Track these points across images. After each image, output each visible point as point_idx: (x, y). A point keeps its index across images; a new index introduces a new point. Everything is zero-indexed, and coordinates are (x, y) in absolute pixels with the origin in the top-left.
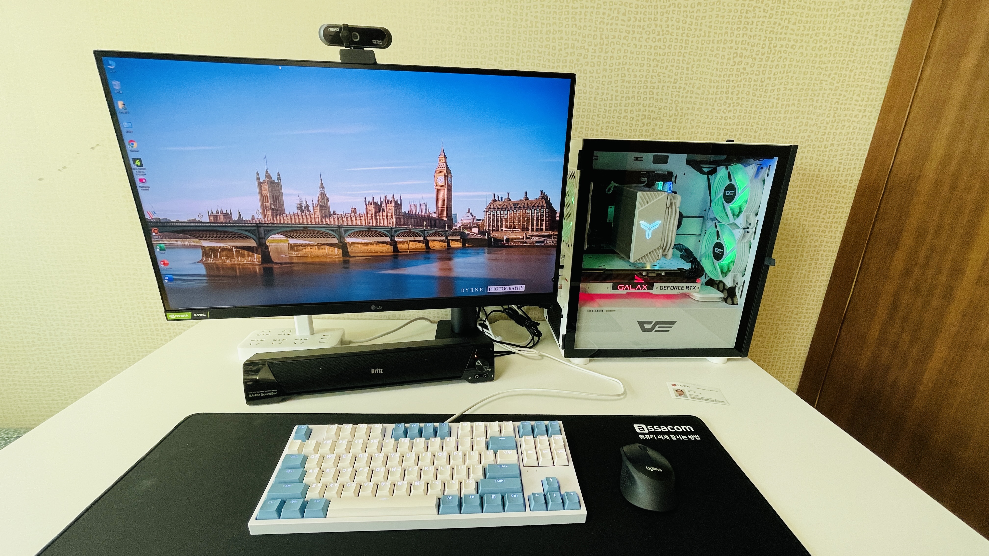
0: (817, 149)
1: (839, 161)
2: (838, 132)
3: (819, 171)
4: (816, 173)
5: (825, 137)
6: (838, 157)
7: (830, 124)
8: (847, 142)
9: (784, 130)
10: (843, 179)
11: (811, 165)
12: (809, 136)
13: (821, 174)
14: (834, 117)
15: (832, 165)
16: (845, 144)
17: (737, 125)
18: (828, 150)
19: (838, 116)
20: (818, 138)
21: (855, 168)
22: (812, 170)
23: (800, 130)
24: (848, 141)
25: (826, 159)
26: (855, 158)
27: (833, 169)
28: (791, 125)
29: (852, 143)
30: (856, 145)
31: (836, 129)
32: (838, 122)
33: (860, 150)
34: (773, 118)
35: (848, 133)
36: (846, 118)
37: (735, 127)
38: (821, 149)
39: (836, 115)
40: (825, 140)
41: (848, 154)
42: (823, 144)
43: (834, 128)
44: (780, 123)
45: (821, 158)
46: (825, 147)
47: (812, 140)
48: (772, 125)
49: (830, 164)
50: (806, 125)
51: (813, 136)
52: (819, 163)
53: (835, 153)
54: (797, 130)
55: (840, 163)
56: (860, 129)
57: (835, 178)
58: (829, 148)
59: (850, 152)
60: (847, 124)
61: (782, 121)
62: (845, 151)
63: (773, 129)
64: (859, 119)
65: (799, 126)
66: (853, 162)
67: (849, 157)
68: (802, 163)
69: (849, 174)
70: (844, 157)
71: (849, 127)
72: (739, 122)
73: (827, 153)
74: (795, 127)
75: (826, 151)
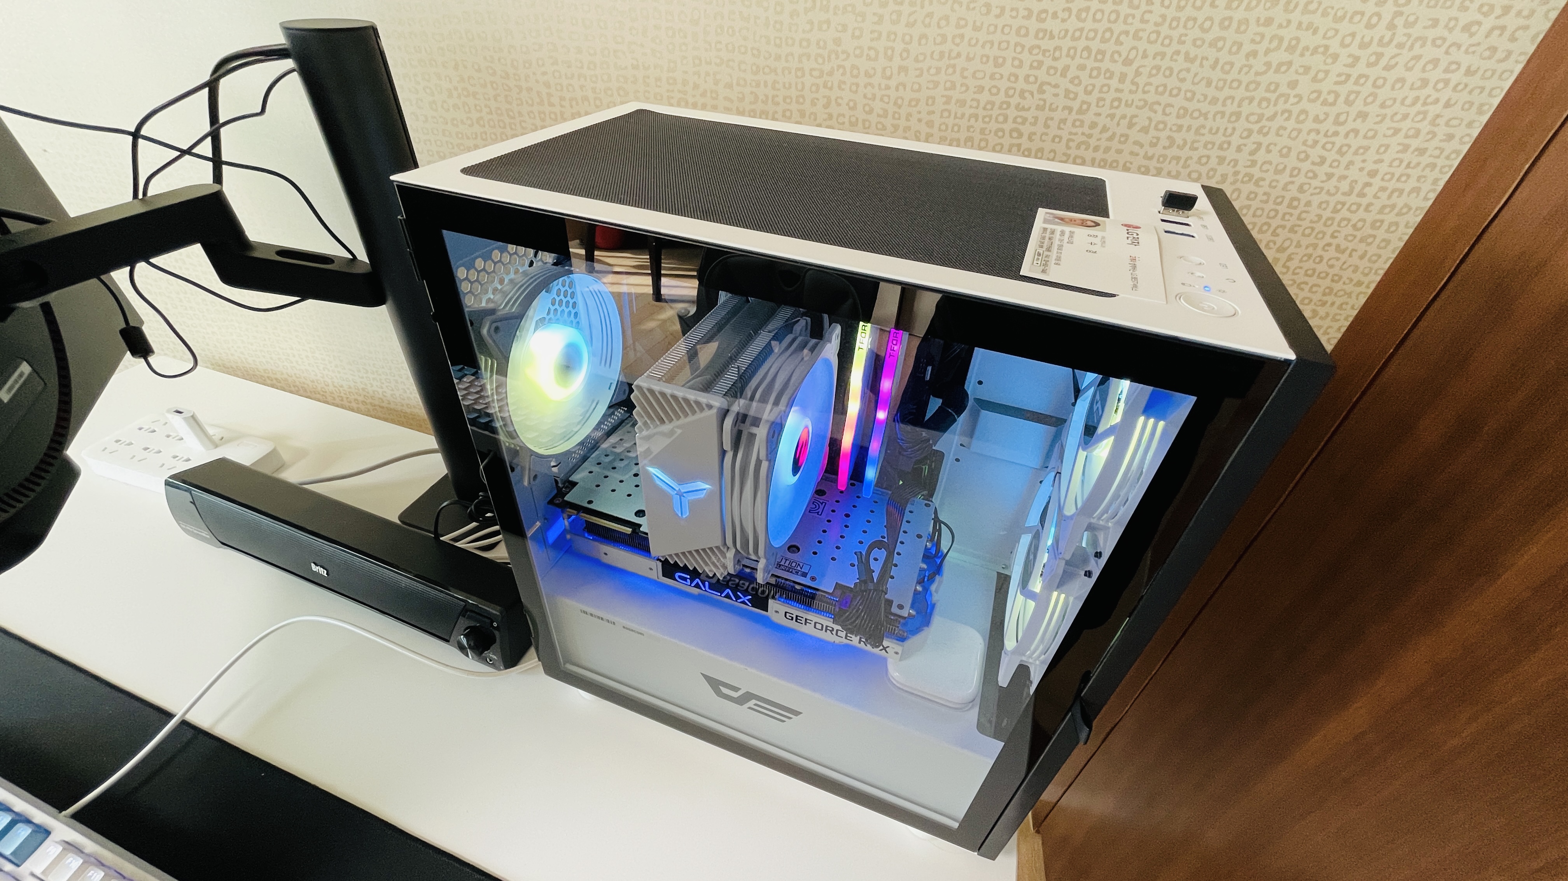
0: (1309, 124)
1: (1370, 166)
2: (1392, 76)
3: (1301, 189)
4: (1288, 196)
5: (1343, 90)
6: (1371, 155)
7: (1374, 48)
8: (1413, 111)
9: (1217, 61)
10: (1370, 217)
11: (1277, 172)
12: (1293, 85)
13: (1304, 198)
14: (1391, 26)
15: (1345, 177)
16: (1405, 117)
17: (1074, 39)
18: (1342, 130)
19: (1407, 25)
20: (1320, 93)
21: (1417, 190)
22: (1281, 185)
23: (1268, 64)
24: (1418, 107)
25: (1331, 156)
26: (1425, 160)
27: (1345, 186)
28: (1240, 45)
29: (1430, 116)
30: (1441, 121)
31: (1388, 68)
32: (1400, 46)
33: (1450, 137)
34: (1188, 19)
35: (1425, 83)
36: (1431, 34)
37: (1066, 43)
38: (1323, 128)
39: (1399, 22)
40: (1342, 99)
41: (1406, 148)
42: (1333, 111)
43: (1383, 62)
44: (1209, 37)
45: (1315, 153)
46: (1337, 122)
47: (1300, 97)
48: (1181, 42)
49: (1338, 172)
50: (1291, 49)
51: (1305, 86)
52: (1306, 166)
53: (1366, 143)
54: (1258, 64)
55: (1373, 174)
56: (1469, 72)
57: (1344, 213)
58: (1350, 125)
59: (1415, 143)
60: (1430, 52)
61: (1216, 32)
62: (1400, 138)
63: (1181, 58)
64: (1474, 40)
65: (1267, 52)
66: (1415, 173)
67: (1407, 157)
68: (1254, 163)
69: (1393, 206)
70: (1387, 157)
71: (1435, 62)
72: (1081, 30)
73: (1339, 141)
74: (1254, 54)
75: (1336, 134)
